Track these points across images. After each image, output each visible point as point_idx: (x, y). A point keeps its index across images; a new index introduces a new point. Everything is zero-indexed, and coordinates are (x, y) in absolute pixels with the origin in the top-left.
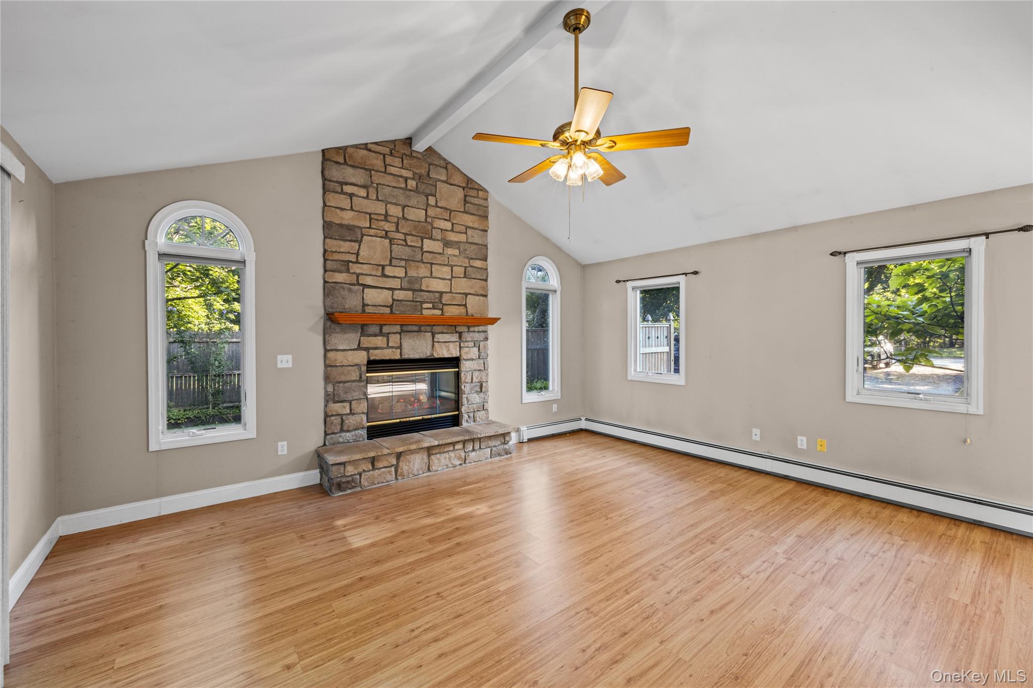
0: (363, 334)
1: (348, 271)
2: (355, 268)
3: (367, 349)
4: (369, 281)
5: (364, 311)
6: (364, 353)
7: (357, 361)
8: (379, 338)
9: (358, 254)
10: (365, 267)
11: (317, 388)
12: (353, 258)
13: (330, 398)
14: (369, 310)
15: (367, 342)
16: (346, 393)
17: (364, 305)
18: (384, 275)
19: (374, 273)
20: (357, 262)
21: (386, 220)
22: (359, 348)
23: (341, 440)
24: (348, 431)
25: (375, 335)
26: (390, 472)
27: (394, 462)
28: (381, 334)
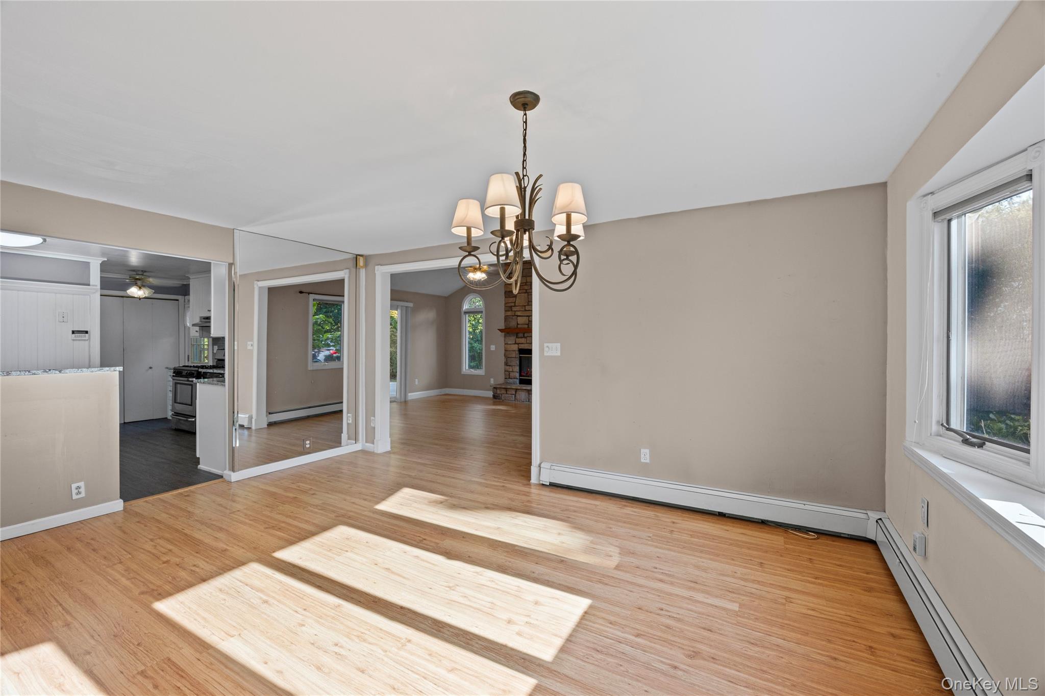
0: (517, 337)
1: (512, 310)
2: (514, 309)
3: (518, 344)
4: (519, 313)
5: (517, 327)
6: (517, 345)
7: (514, 349)
8: (523, 339)
9: (515, 302)
10: (518, 307)
11: (502, 359)
12: (513, 304)
13: (506, 364)
14: (519, 326)
15: (519, 340)
16: (510, 362)
17: (518, 324)
18: (525, 310)
19: (521, 310)
20: (515, 306)
21: (526, 285)
22: (515, 343)
23: (508, 382)
24: (511, 379)
25: (521, 338)
26: (512, 397)
27: (514, 393)
28: (524, 337)
